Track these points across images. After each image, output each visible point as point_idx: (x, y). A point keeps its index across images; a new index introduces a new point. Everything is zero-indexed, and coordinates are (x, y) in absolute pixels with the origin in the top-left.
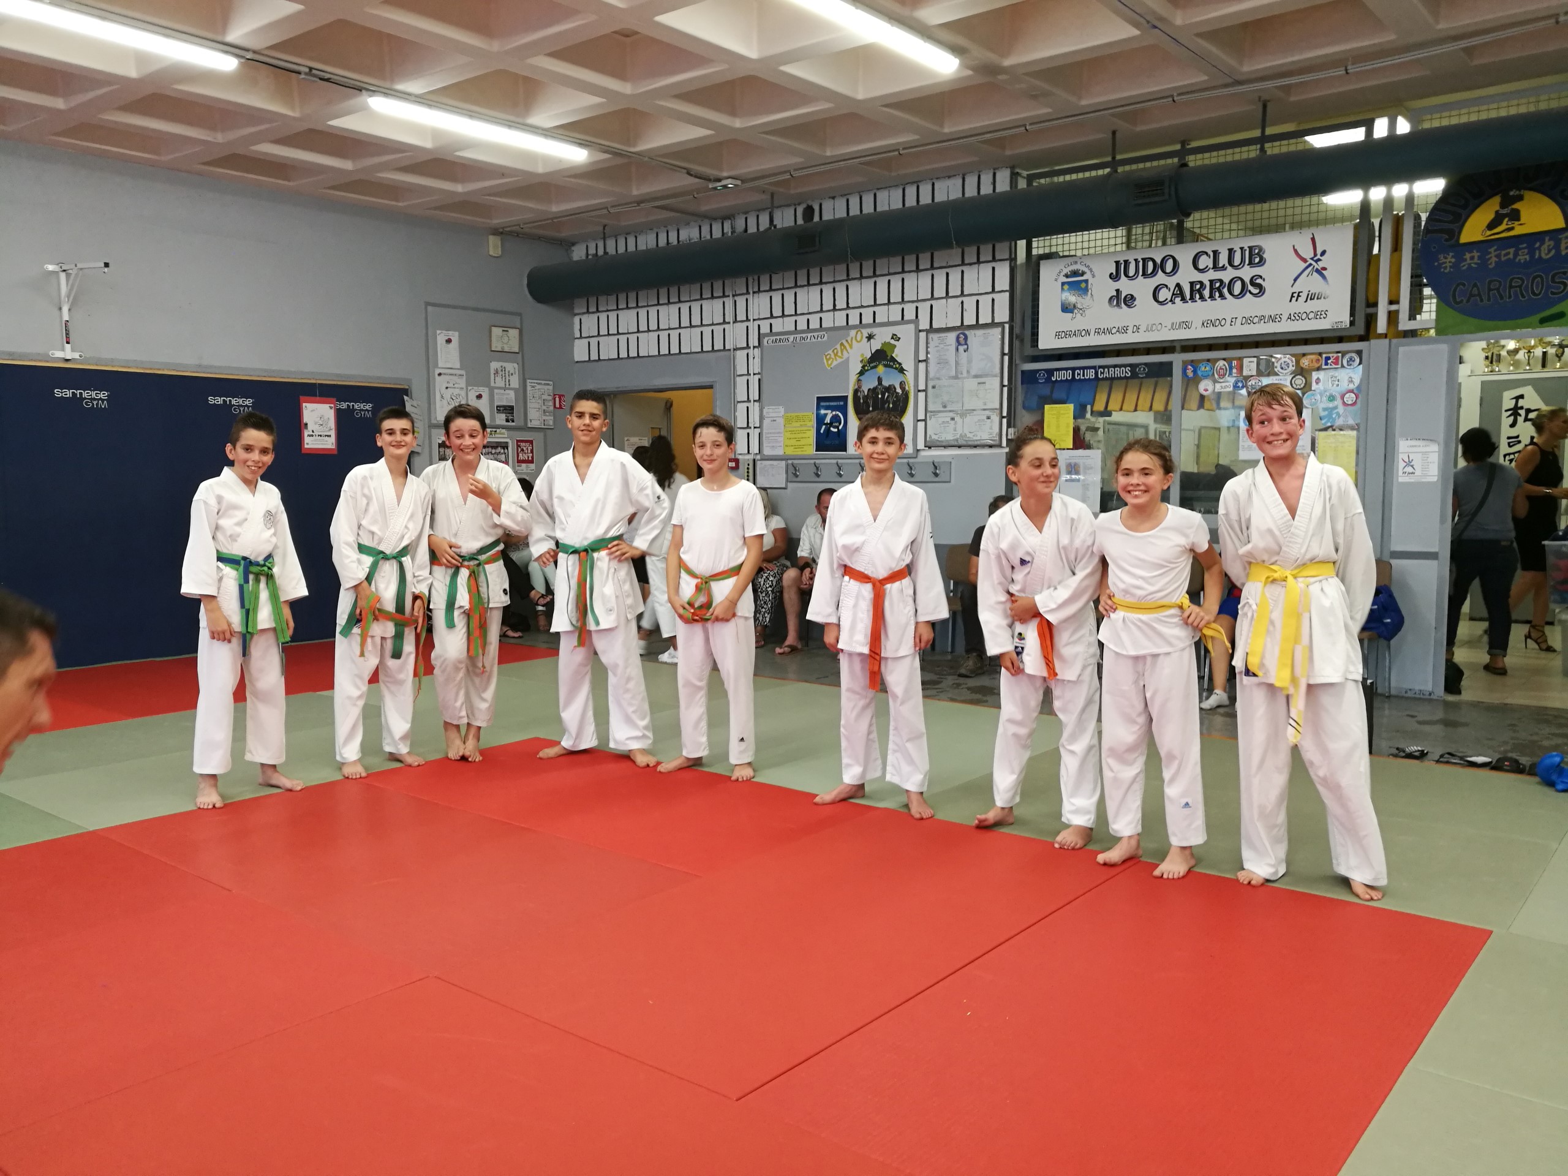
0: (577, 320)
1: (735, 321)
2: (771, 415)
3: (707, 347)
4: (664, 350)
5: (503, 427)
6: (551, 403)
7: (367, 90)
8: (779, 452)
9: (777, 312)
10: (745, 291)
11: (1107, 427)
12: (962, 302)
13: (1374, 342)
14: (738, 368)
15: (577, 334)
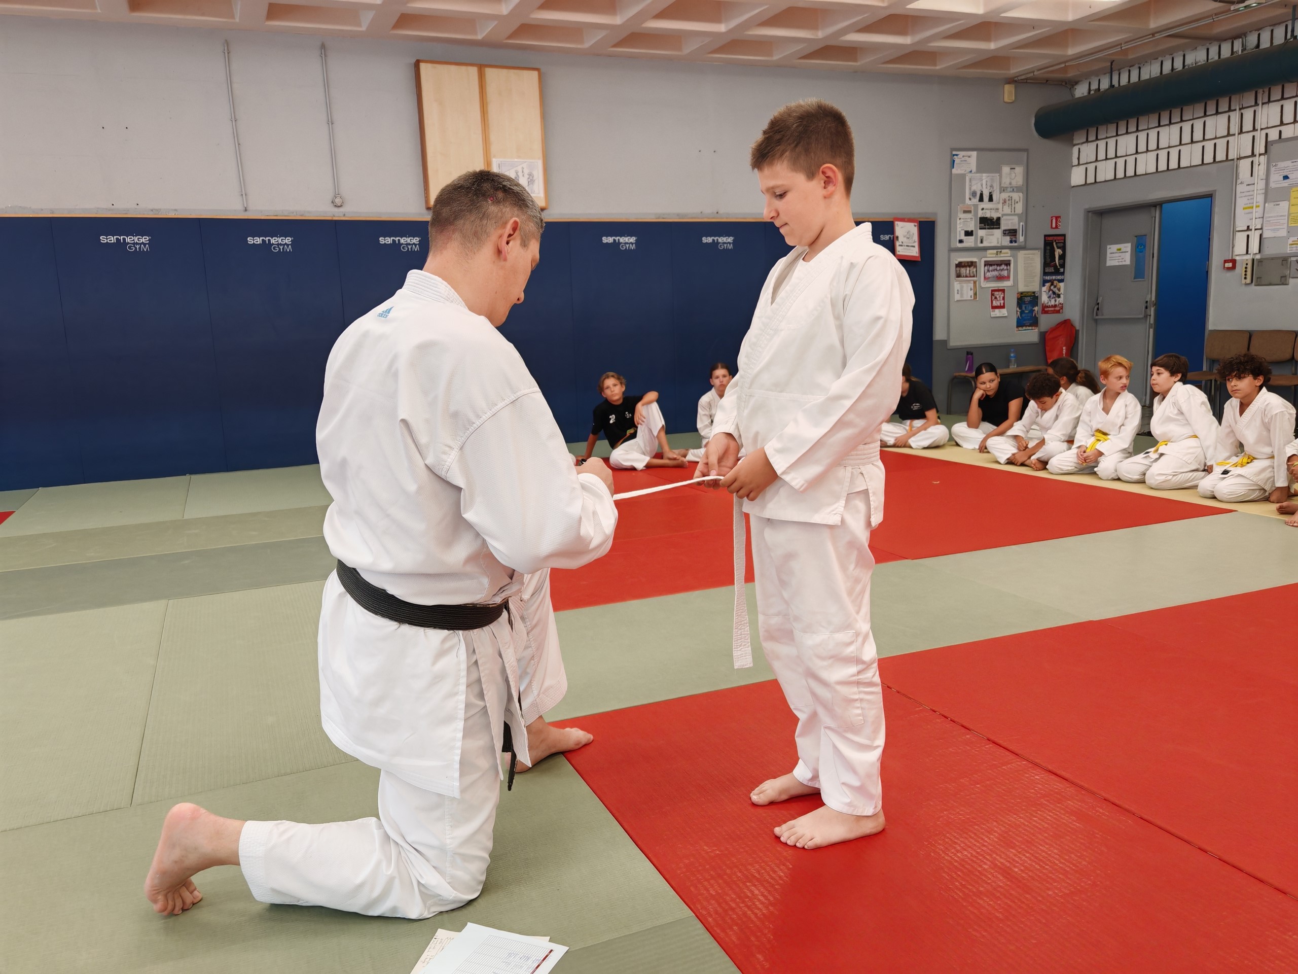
0: (1075, 149)
1: (1241, 132)
3: (1209, 158)
4: (1162, 166)
5: (1005, 247)
9: (1288, 119)
10: (1253, 104)
14: (1241, 176)
15: (1075, 162)
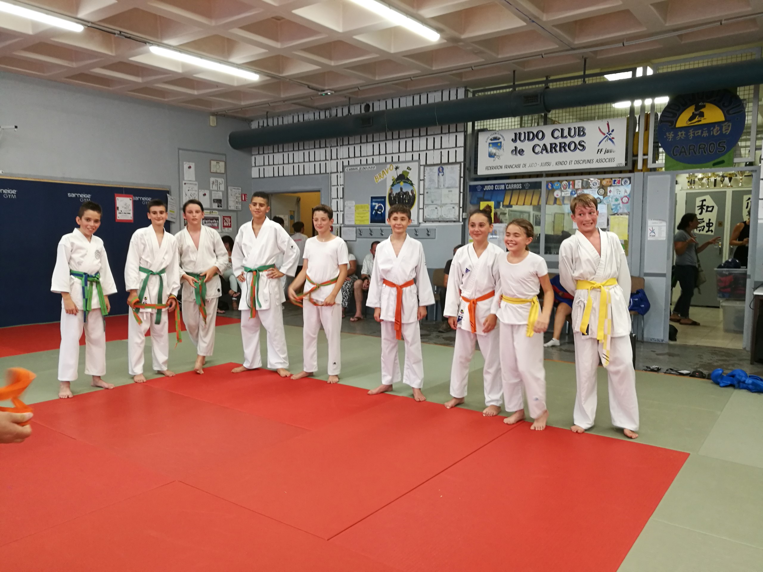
0: (253, 158)
1: (331, 159)
2: (349, 205)
3: (318, 172)
4: (296, 173)
5: (216, 210)
6: (240, 198)
7: (149, 43)
8: (353, 223)
9: (352, 155)
10: (336, 145)
11: (510, 212)
12: (441, 152)
13: (636, 173)
14: (333, 182)
15: (253, 165)
